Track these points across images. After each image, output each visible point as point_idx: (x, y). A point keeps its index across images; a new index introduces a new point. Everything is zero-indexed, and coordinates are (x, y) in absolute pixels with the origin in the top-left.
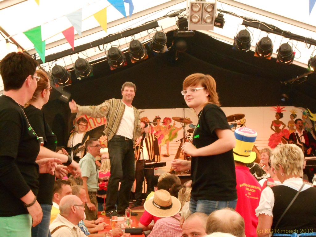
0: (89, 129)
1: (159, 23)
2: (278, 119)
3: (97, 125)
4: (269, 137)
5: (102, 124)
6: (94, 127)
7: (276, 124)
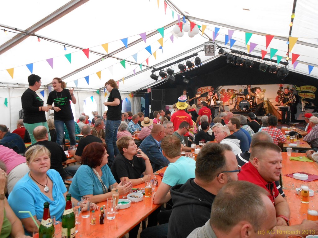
0: (202, 93)
1: (198, 53)
2: (280, 90)
3: (205, 92)
4: (276, 97)
5: (207, 91)
6: (204, 93)
7: (279, 92)
